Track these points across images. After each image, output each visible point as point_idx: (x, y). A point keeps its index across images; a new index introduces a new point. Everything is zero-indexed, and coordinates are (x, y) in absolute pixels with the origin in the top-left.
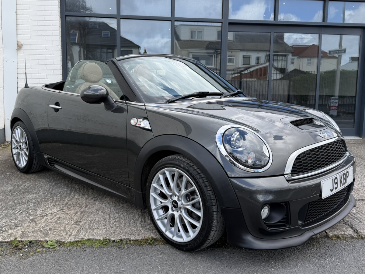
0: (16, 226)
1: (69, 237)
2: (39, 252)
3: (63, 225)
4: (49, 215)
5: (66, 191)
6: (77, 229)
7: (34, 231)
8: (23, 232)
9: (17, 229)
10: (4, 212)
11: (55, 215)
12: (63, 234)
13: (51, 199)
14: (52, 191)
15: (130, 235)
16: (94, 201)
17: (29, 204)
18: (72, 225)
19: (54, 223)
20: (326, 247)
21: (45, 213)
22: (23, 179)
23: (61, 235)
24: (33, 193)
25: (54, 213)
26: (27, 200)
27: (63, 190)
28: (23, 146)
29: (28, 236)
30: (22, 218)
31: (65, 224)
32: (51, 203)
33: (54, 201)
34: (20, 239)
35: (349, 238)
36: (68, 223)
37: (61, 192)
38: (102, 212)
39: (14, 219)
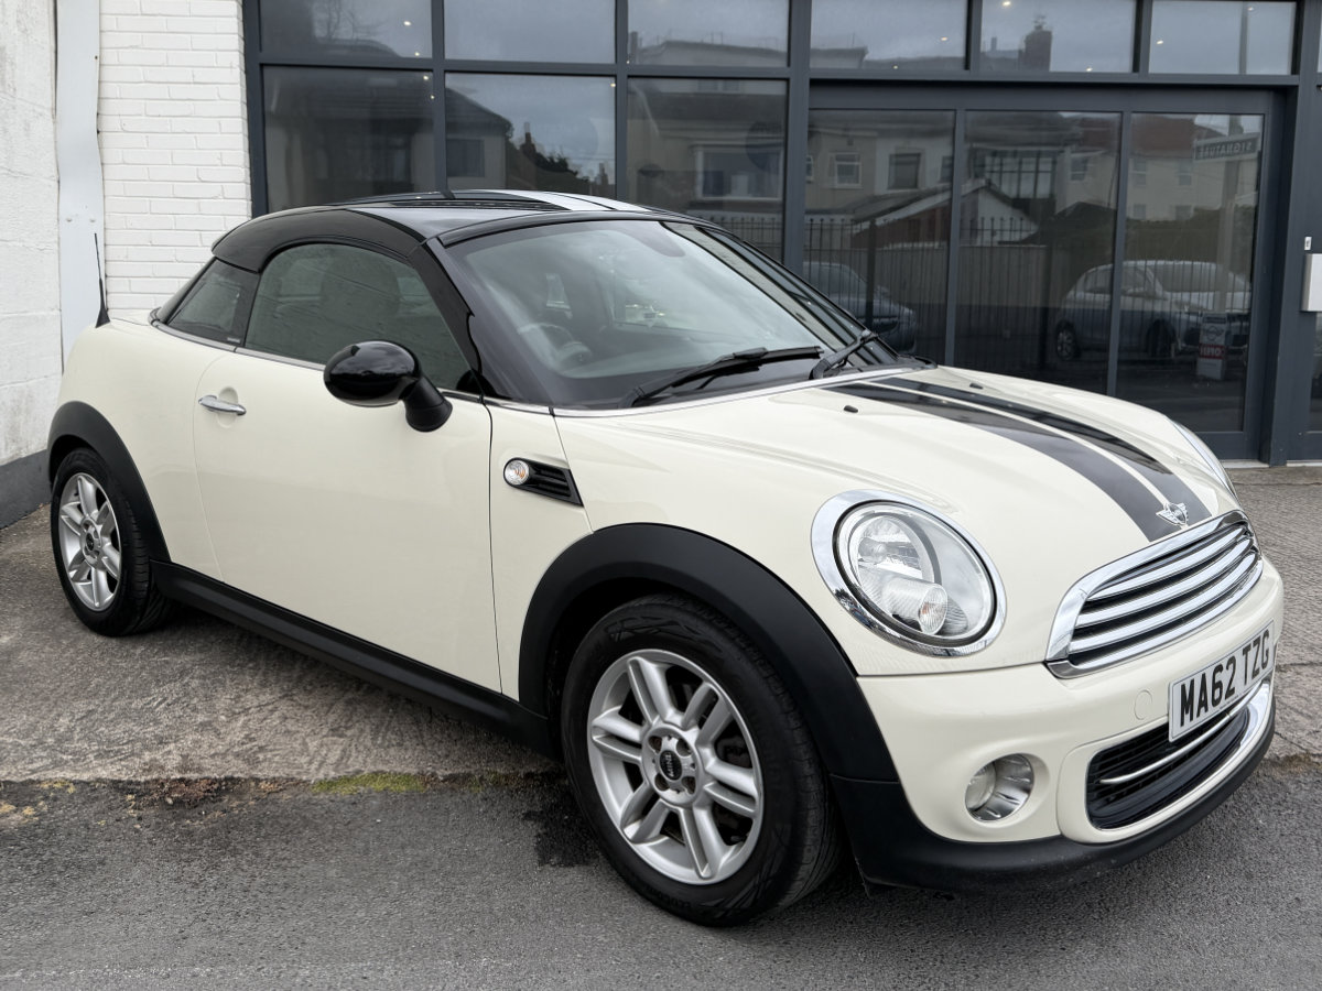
1: (319, 768)
4: (254, 709)
8: (184, 757)
9: (166, 750)
10: (117, 703)
11: (272, 711)
12: (302, 761)
13: (251, 665)
17: (186, 681)
18: (325, 736)
19: (272, 733)
21: (240, 705)
23: (297, 762)
25: (268, 704)
26: (177, 669)
29: (201, 768)
30: (175, 719)
31: (303, 735)
32: (253, 677)
33: (260, 673)
34: (179, 776)
36: (313, 730)
39: (152, 723)
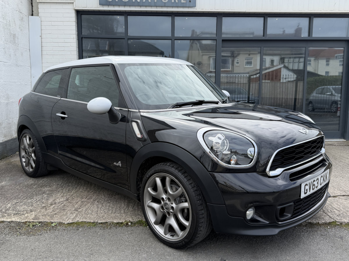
1: (68, 220)
2: (45, 230)
4: (57, 203)
5: (74, 185)
6: (76, 214)
7: (44, 215)
8: (36, 215)
9: (32, 213)
10: (24, 200)
16: (94, 193)
17: (43, 195)
18: (73, 211)
19: (60, 210)
21: (54, 202)
23: (63, 218)
24: (48, 186)
25: (61, 202)
26: (43, 192)
29: (39, 219)
30: (37, 205)
31: (67, 210)
39: (31, 206)
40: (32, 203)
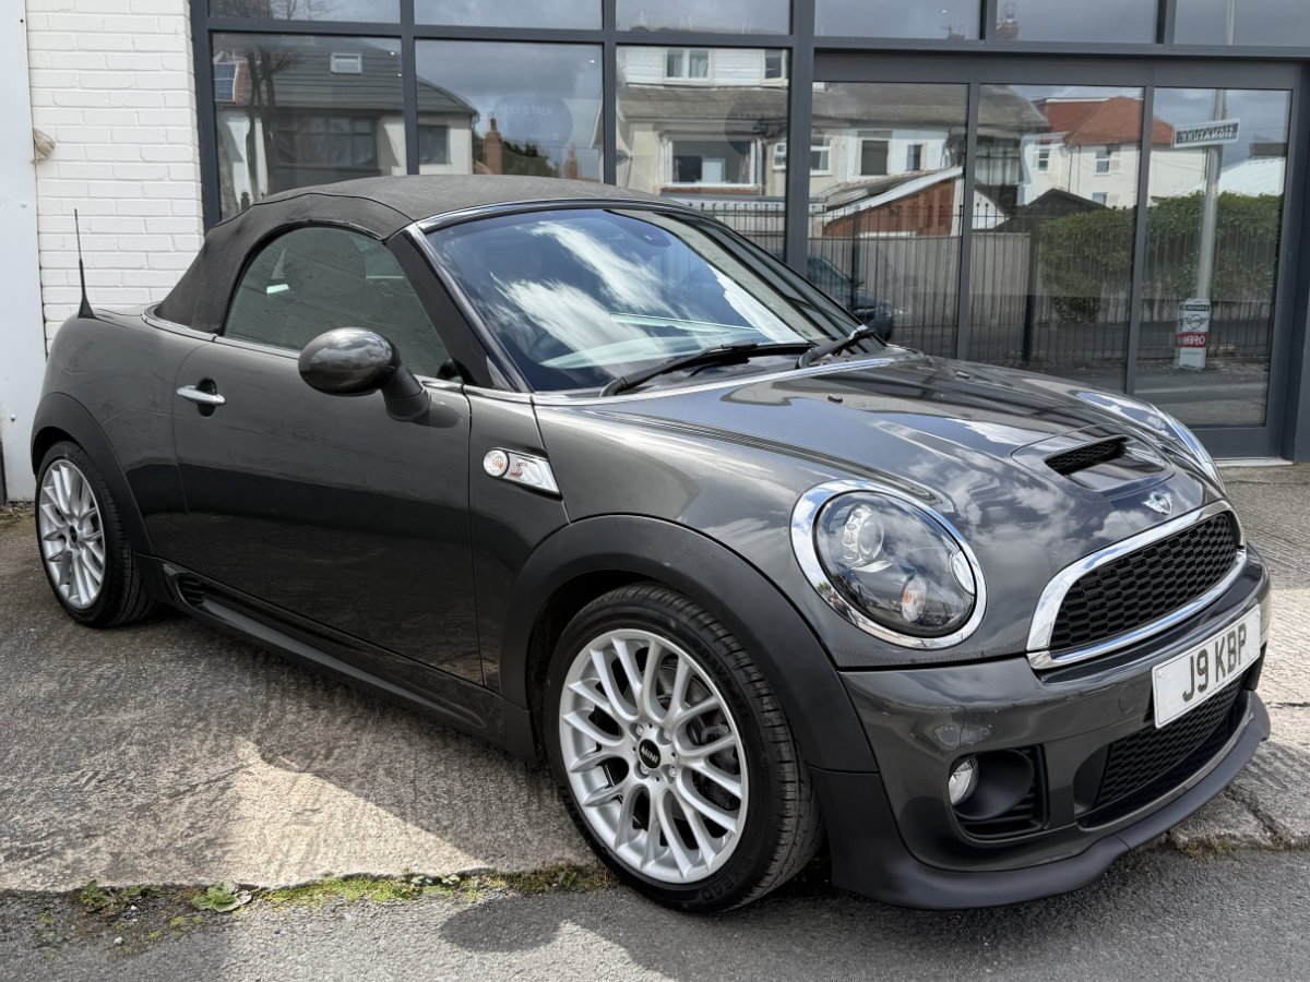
0: (89, 833)
1: (280, 871)
2: (178, 927)
3: (254, 824)
4: (200, 788)
5: (252, 694)
6: (306, 840)
7: (154, 851)
8: (115, 856)
9: (93, 846)
10: (38, 780)
11: (223, 790)
12: (259, 861)
13: (200, 725)
14: (200, 695)
15: (494, 855)
16: (355, 730)
17: (122, 748)
18: (287, 824)
19: (223, 821)
20: (1165, 883)
21: (186, 780)
22: (91, 652)
23: (252, 862)
24: (131, 703)
25: (218, 780)
26: (113, 732)
27: (239, 690)
28: (84, 531)
29: (136, 873)
30: (106, 802)
31: (261, 823)
32: (203, 742)
33: (211, 736)
34: (107, 884)
35: (1247, 848)
36: (272, 817)
37: (232, 698)
38: (389, 773)
39: (78, 808)
40: (78, 789)
